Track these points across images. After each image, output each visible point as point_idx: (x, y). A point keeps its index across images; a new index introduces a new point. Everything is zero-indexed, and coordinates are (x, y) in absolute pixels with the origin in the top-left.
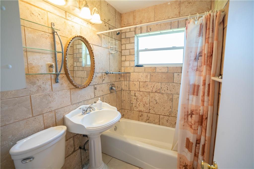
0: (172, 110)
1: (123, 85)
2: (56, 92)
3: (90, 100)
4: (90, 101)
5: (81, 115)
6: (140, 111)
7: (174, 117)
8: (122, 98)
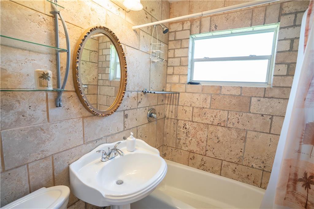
0: (243, 155)
1: (168, 111)
2: (56, 123)
3: (117, 135)
4: (116, 137)
5: (99, 162)
6: (191, 152)
7: (246, 166)
8: (164, 129)
